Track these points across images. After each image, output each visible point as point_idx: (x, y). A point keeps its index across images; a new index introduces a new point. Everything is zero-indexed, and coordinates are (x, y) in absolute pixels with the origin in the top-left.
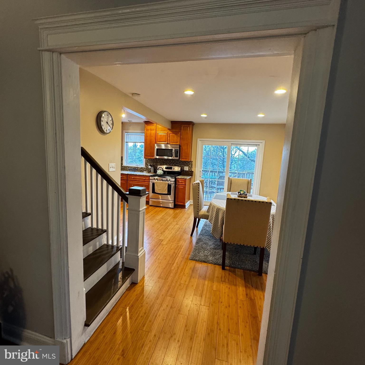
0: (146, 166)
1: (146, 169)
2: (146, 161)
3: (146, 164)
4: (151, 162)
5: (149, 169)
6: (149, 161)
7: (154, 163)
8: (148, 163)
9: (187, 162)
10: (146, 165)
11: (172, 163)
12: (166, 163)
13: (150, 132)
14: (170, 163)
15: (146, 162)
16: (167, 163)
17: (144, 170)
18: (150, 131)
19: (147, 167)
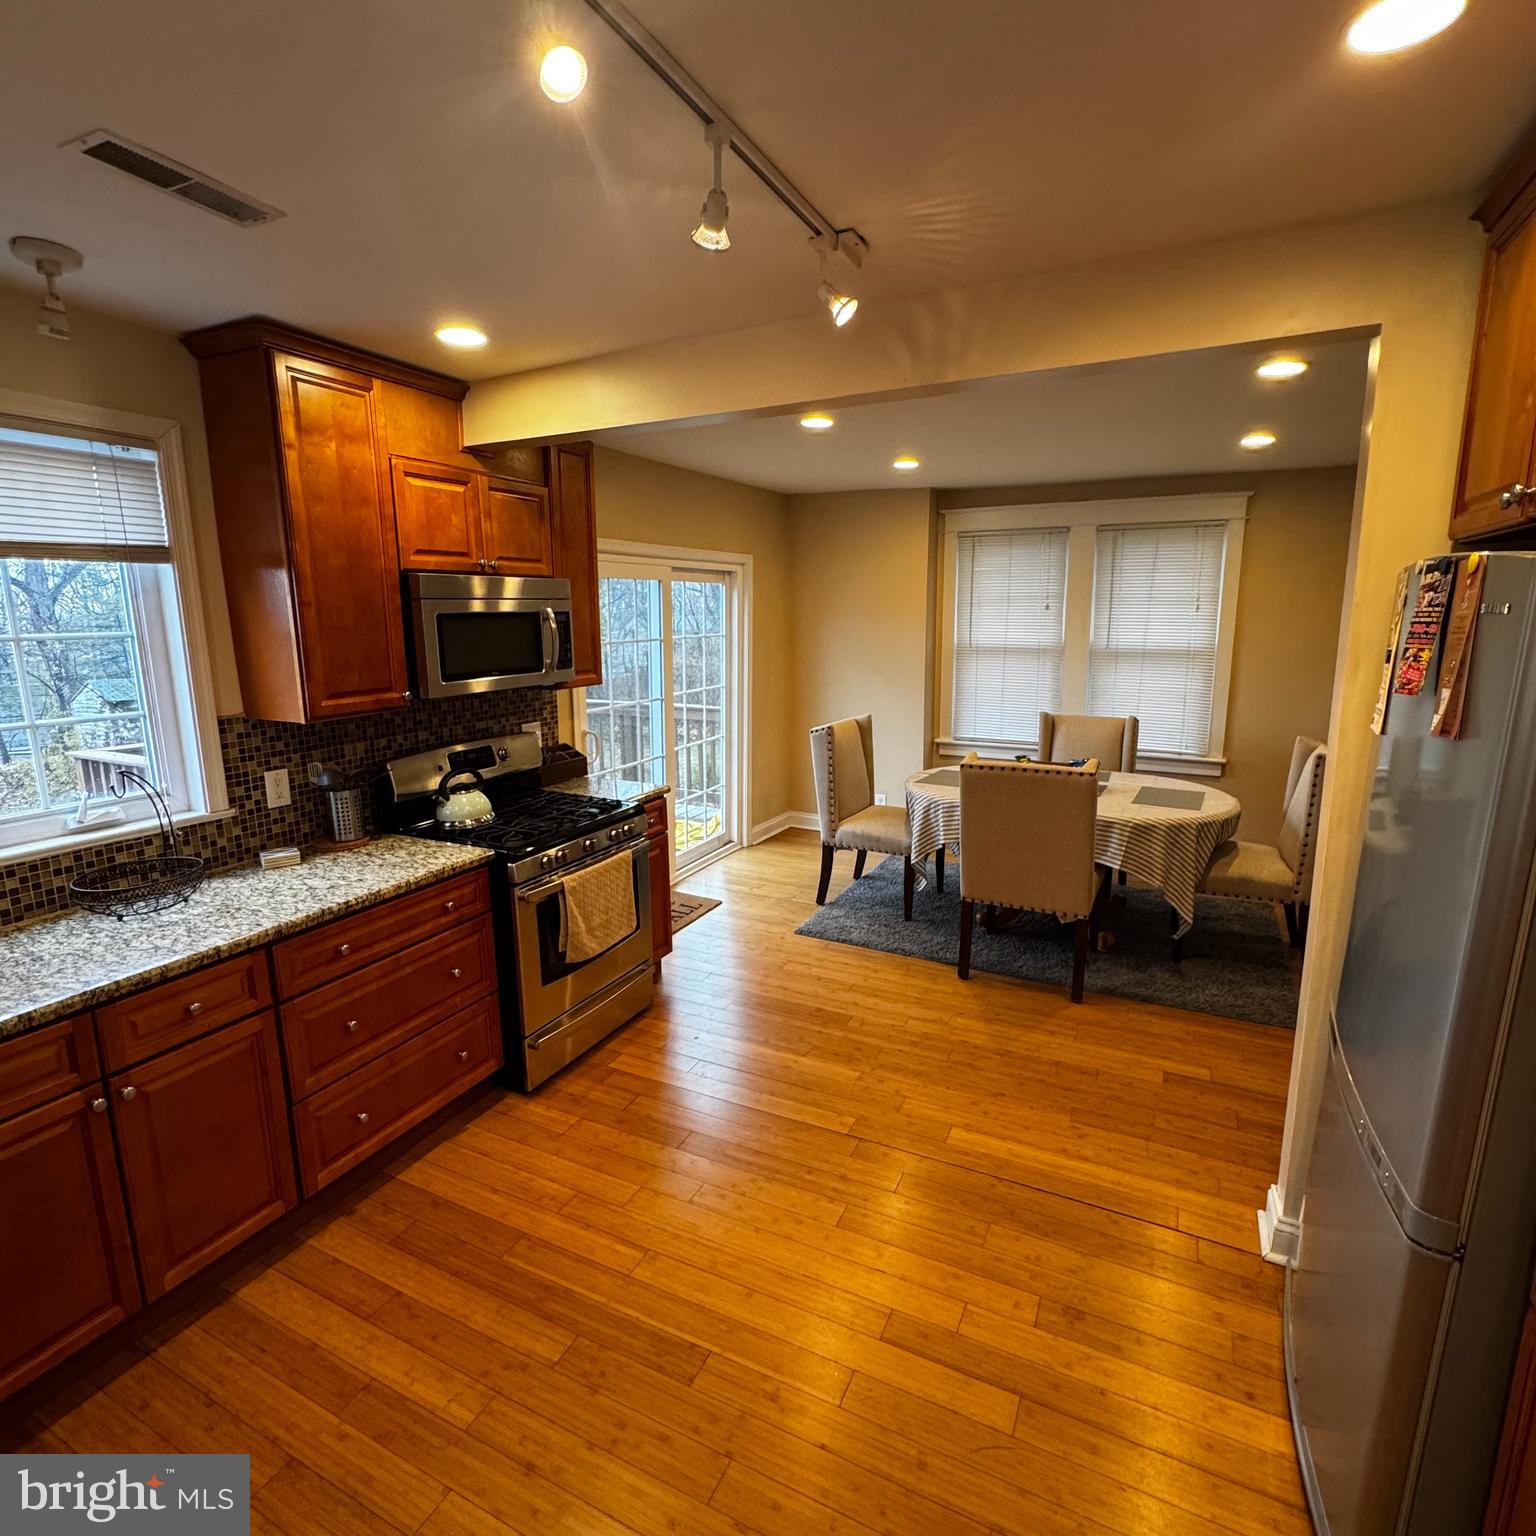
0: (232, 801)
1: (237, 831)
2: (224, 746)
3: (228, 778)
4: (280, 746)
5: (275, 815)
6: (256, 741)
7: (315, 748)
8: (251, 766)
9: (530, 694)
10: (240, 791)
11: (450, 718)
12: (409, 724)
13: (340, 457)
14: (435, 721)
15: (226, 761)
16: (415, 724)
17: (221, 842)
18: (333, 446)
19: (250, 805)
